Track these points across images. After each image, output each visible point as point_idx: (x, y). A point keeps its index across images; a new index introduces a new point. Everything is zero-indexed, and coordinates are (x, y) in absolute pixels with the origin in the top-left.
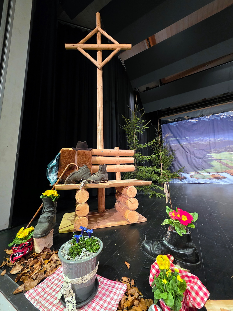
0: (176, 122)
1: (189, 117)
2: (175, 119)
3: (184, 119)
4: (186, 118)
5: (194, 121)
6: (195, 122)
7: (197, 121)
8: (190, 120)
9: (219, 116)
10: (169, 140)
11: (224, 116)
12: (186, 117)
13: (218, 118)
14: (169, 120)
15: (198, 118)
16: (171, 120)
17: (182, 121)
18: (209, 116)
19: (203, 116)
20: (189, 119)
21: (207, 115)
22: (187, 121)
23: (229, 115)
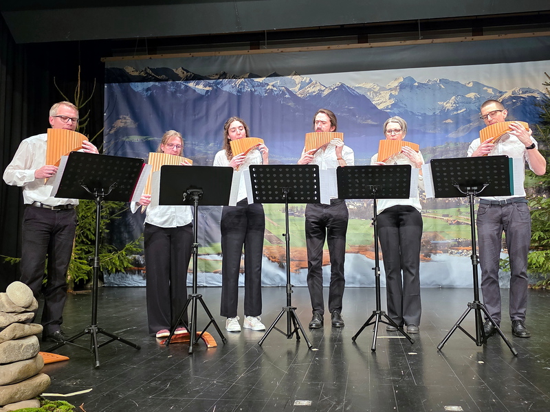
0: (151, 84)
1: (187, 72)
2: (149, 71)
3: (175, 78)
4: (181, 75)
5: (200, 87)
6: (204, 93)
7: (208, 91)
8: (191, 84)
9: (262, 85)
10: (123, 142)
11: (275, 89)
12: (179, 72)
13: (260, 91)
14: (130, 70)
15: (212, 81)
16: (136, 74)
17: (167, 80)
18: (240, 81)
19: (224, 76)
20: (188, 79)
21: (235, 77)
22: (183, 87)
23: (286, 88)
